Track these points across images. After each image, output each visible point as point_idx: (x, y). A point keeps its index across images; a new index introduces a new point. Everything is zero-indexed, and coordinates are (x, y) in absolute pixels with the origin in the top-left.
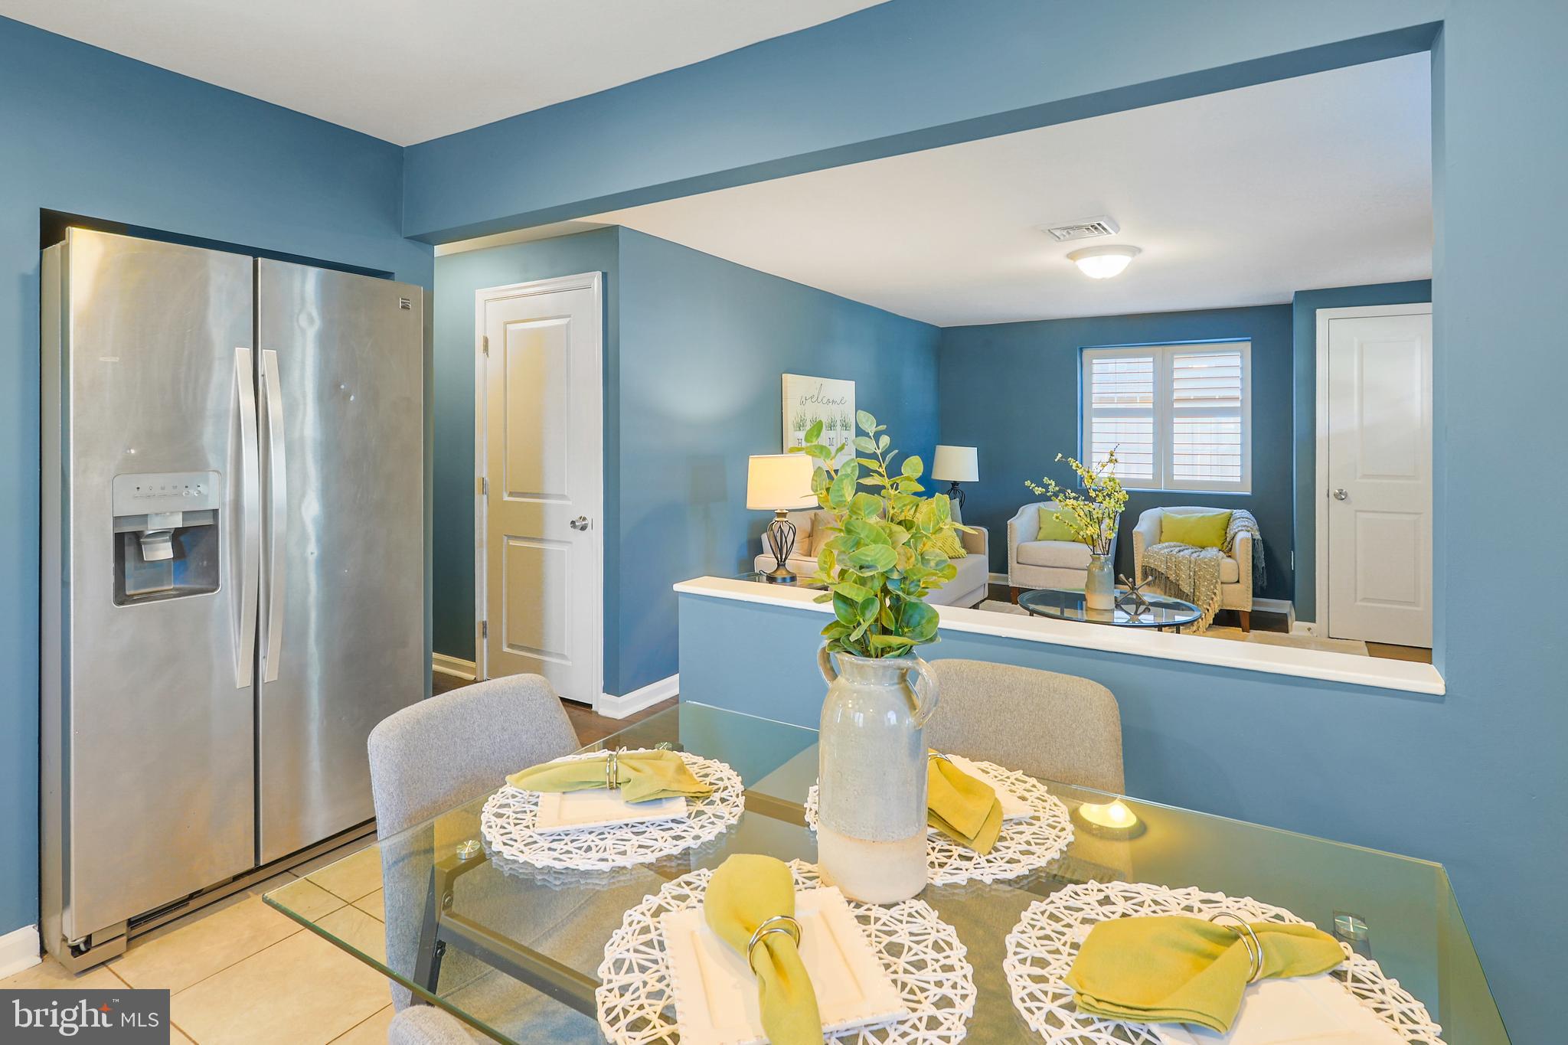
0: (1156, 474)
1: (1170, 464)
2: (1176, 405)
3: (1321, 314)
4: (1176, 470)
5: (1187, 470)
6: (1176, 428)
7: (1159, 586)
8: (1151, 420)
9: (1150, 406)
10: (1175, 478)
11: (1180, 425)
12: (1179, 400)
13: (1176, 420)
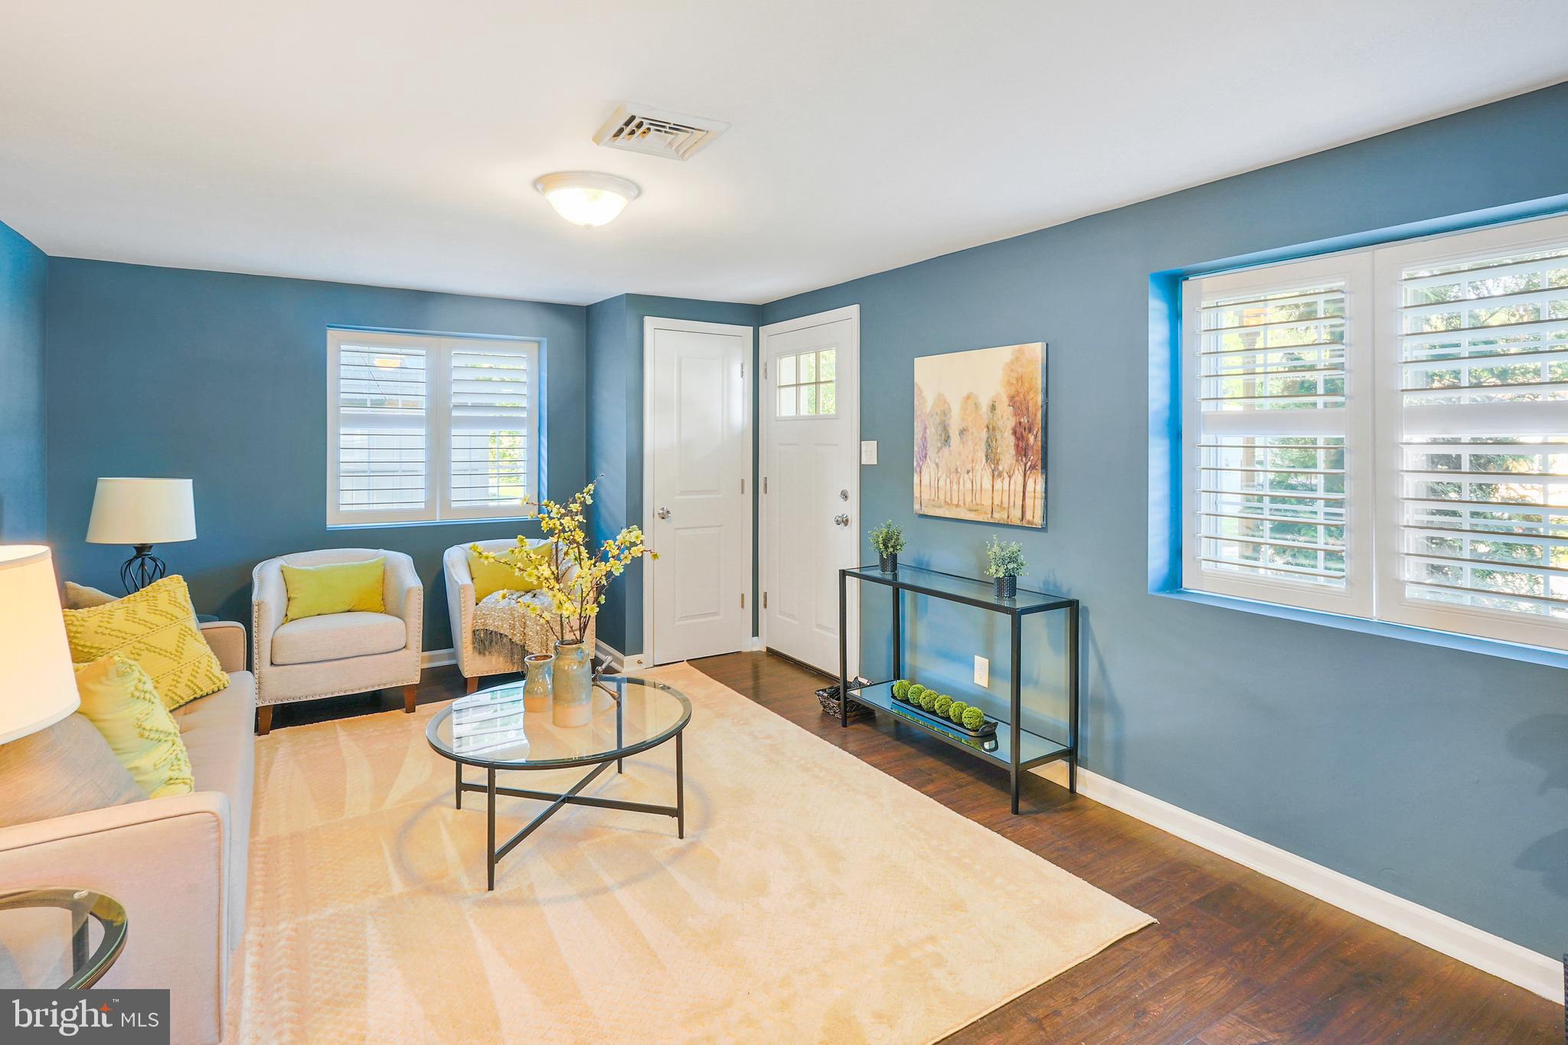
0: (430, 503)
1: (446, 487)
2: (455, 413)
3: (649, 321)
4: (455, 495)
5: (467, 494)
6: (455, 442)
7: (499, 653)
8: (422, 431)
9: (423, 413)
10: (454, 505)
11: (459, 438)
12: (458, 407)
13: (454, 432)
